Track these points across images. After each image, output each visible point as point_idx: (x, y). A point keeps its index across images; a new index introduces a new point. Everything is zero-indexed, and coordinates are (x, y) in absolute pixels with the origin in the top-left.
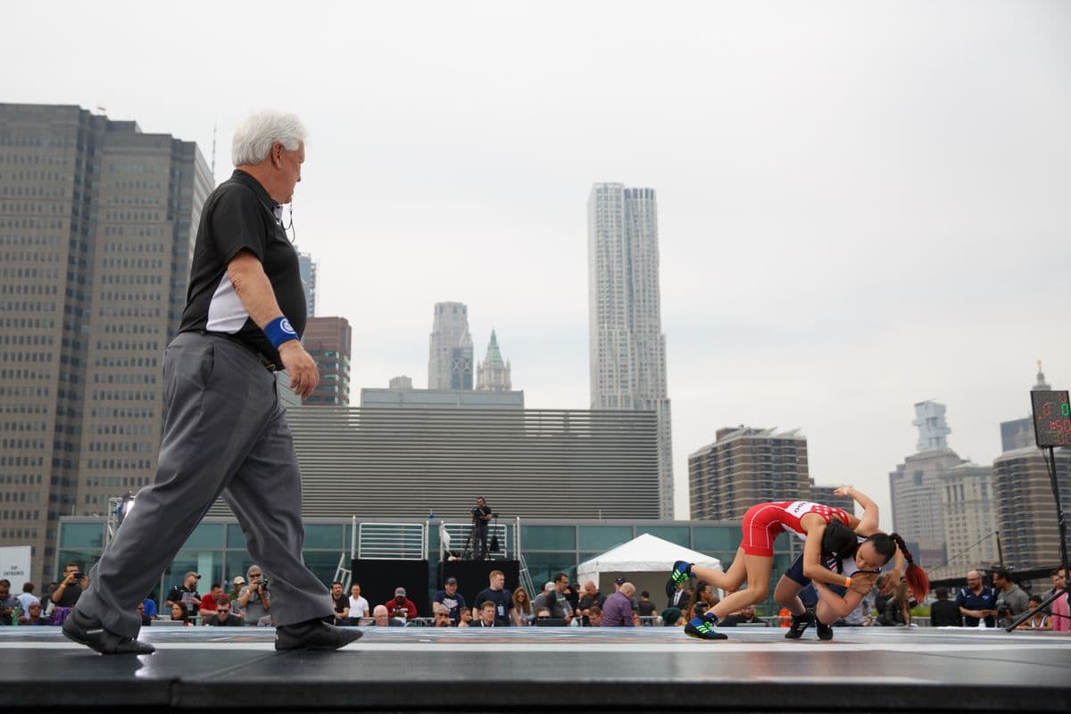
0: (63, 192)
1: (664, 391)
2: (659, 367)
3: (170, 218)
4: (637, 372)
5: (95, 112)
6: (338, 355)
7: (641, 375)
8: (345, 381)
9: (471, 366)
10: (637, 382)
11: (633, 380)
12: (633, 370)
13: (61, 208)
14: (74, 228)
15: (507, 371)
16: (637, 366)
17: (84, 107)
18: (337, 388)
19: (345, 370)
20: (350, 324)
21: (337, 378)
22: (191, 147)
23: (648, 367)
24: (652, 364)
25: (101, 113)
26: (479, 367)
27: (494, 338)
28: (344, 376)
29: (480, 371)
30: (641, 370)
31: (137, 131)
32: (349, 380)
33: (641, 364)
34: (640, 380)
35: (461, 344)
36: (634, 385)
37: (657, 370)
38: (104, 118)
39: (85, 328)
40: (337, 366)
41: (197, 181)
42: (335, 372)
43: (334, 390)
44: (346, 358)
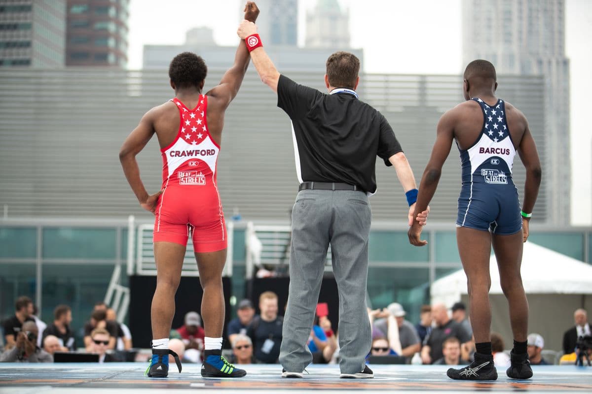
1: (562, 47)
2: (556, 14)
4: (525, 23)
7: (531, 24)
8: (123, 32)
9: (296, 11)
10: (524, 36)
11: (520, 32)
12: (520, 18)
15: (345, 18)
16: (525, 14)
18: (111, 43)
19: (123, 16)
21: (112, 27)
23: (541, 15)
24: (546, 10)
28: (120, 24)
29: (310, 19)
30: (530, 17)
32: (127, 29)
33: (530, 10)
34: (530, 32)
36: (520, 39)
37: (552, 18)
40: (112, 11)
42: (109, 20)
43: (106, 45)
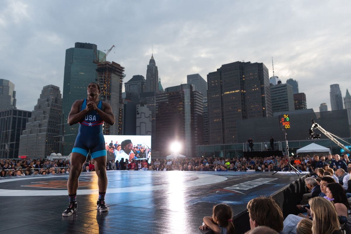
0: (238, 78)
3: (259, 79)
5: (242, 62)
6: (303, 101)
9: (341, 98)
13: (238, 82)
14: (241, 85)
17: (240, 61)
19: (305, 104)
20: (305, 94)
22: (262, 64)
25: (243, 61)
26: (344, 98)
27: (347, 91)
31: (251, 63)
35: (338, 93)
38: (244, 62)
39: (246, 104)
40: (303, 103)
41: (264, 71)
42: (302, 105)
44: (305, 102)
